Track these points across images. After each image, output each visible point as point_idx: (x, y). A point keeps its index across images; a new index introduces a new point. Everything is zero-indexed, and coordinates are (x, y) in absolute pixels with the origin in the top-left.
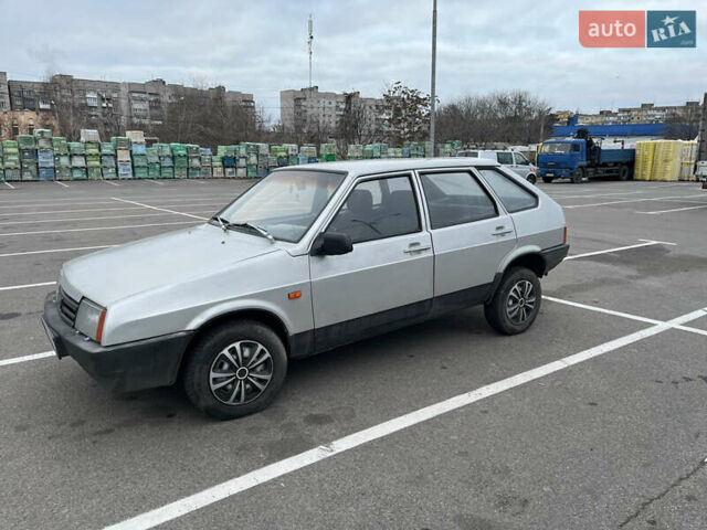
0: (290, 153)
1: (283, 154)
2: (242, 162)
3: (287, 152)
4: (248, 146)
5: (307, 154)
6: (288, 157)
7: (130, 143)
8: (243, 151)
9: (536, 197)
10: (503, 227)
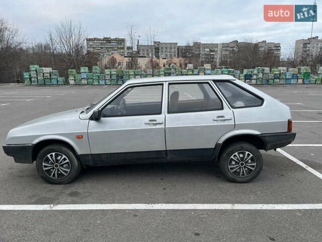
0: (282, 72)
1: (277, 73)
2: (255, 77)
3: (280, 71)
4: (259, 69)
5: (292, 73)
6: (280, 74)
7: (205, 69)
8: (256, 72)
9: (262, 100)
10: (223, 117)
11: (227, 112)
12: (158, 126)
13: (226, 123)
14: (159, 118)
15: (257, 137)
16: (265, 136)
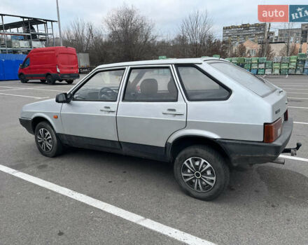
9: (230, 91)
10: (174, 110)
11: (181, 104)
12: (111, 115)
13: (177, 119)
14: (113, 105)
15: (214, 142)
16: (225, 143)
